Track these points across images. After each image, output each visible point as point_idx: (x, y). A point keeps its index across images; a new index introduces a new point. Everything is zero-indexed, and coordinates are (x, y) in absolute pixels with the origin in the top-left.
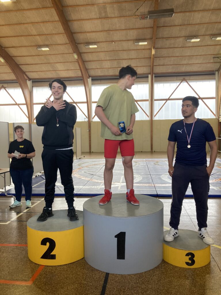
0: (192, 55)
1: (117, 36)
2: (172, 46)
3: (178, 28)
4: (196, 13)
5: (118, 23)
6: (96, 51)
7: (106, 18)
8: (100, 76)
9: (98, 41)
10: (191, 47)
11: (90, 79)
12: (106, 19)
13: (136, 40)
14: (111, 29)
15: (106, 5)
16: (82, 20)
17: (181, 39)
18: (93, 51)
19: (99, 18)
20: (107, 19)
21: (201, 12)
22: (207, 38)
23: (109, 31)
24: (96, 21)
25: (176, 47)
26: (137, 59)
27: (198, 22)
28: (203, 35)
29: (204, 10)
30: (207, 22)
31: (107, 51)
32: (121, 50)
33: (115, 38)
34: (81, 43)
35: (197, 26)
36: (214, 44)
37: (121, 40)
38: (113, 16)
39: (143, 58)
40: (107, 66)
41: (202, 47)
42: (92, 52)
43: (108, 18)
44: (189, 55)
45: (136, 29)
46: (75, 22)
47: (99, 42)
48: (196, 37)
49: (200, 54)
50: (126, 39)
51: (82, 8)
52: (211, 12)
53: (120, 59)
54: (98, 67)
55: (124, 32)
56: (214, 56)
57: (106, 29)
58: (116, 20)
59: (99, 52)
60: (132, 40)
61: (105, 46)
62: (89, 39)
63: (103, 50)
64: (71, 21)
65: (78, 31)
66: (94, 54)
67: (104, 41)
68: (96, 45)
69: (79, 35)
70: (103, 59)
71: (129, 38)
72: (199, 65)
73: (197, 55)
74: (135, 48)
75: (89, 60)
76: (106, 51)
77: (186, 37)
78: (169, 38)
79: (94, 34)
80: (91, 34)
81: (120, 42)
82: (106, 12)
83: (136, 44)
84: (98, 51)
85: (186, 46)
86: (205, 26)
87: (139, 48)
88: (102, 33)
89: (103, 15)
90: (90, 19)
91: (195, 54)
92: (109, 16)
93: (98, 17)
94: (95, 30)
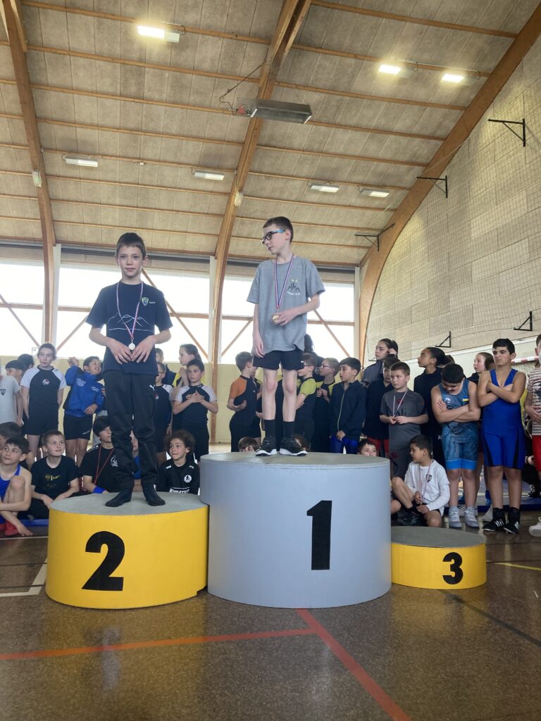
0: (314, 222)
1: (154, 148)
2: (277, 195)
3: (298, 155)
4: (341, 130)
5: (164, 117)
6: (91, 177)
7: (137, 98)
8: (86, 244)
9: (101, 152)
10: (317, 203)
11: (59, 247)
12: (136, 100)
13: (199, 166)
14: (144, 128)
15: (145, 67)
16: (72, 89)
17: (298, 183)
18: (81, 176)
19: (120, 96)
20: (142, 101)
21: (350, 131)
22: (351, 188)
23: (138, 131)
24: (109, 102)
25: (285, 198)
26: (190, 212)
27: (341, 150)
28: (345, 182)
29: (357, 128)
30: (357, 154)
31: (121, 181)
32: (156, 184)
33: (149, 153)
34: (56, 150)
35: (336, 160)
36: (362, 205)
37: (161, 159)
38: (157, 97)
39: (205, 214)
40: (110, 221)
41: (337, 209)
42: (80, 179)
43: (143, 99)
44: (309, 222)
45: (204, 139)
46: (52, 93)
47: (103, 155)
48: (329, 181)
49: (330, 223)
50: (175, 161)
51: (82, 61)
52: (370, 133)
53: (150, 206)
54: (86, 219)
55: (175, 141)
56: (359, 231)
57: (132, 126)
58: (161, 109)
59: (100, 180)
60: (188, 165)
61: (117, 168)
62: (79, 142)
63: (109, 177)
64: (42, 87)
65: (54, 116)
66: (84, 184)
67: (118, 154)
68: (96, 160)
69: (56, 127)
70: (104, 201)
71: (182, 159)
72: (324, 248)
73: (324, 223)
74: (192, 186)
75: (66, 198)
76: (118, 180)
77: (310, 180)
78: (274, 174)
79: (96, 132)
80: (89, 131)
81: (157, 165)
82: (140, 84)
83: (197, 174)
84: (98, 178)
85: (305, 200)
86: (353, 161)
87: (201, 186)
88: (117, 134)
89: (133, 89)
90: (97, 93)
91: (321, 222)
92: (147, 94)
93: (118, 92)
94: (101, 123)
